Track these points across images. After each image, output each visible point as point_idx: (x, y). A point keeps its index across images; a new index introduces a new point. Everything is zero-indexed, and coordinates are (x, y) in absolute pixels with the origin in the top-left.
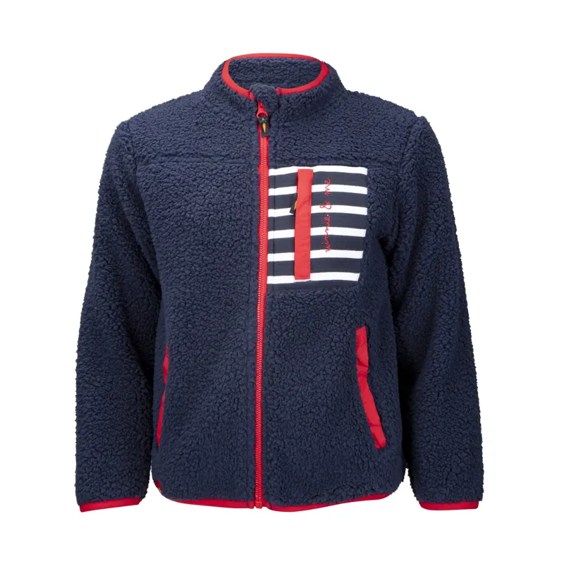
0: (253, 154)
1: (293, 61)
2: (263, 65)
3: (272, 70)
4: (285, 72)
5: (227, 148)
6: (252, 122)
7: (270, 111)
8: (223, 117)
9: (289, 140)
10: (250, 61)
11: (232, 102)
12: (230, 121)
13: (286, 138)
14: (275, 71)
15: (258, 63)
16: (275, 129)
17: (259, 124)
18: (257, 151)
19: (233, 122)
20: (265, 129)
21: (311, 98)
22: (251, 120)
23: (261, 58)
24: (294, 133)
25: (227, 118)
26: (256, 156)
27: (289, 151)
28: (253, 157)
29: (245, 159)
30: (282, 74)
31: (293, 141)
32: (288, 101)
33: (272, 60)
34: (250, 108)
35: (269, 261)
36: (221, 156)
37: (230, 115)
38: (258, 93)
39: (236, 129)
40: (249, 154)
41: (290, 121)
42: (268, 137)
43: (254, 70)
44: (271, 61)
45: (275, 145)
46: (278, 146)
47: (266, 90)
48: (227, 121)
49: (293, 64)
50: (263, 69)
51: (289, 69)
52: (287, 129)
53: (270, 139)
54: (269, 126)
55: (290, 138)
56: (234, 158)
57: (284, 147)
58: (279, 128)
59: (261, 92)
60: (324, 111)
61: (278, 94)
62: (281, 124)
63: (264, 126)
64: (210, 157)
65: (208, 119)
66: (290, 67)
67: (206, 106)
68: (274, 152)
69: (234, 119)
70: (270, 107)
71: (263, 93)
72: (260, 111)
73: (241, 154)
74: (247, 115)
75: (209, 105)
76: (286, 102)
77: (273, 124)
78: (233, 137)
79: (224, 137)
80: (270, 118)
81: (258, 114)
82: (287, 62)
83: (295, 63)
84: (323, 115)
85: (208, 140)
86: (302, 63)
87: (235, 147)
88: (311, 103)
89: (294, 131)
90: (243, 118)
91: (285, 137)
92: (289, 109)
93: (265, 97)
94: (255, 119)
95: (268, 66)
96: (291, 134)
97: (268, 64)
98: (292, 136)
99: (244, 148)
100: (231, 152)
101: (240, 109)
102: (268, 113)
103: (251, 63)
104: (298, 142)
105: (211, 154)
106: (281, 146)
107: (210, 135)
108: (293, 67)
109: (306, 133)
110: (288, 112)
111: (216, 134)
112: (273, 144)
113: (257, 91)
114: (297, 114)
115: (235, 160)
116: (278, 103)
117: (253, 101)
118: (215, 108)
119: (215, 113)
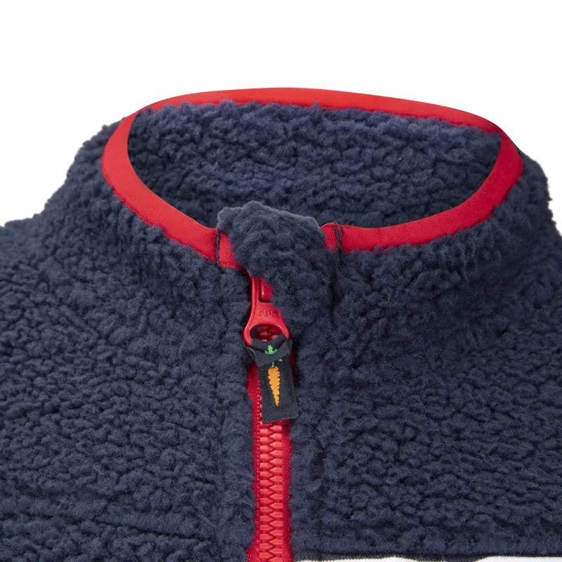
0: (229, 496)
1: (414, 128)
2: (297, 137)
3: (330, 161)
4: (377, 171)
5: (121, 463)
6: (226, 360)
7: (299, 318)
8: (105, 328)
9: (372, 440)
10: (247, 117)
11: (142, 270)
12: (137, 345)
13: (360, 433)
14: (340, 166)
15: (279, 127)
16: (316, 390)
17: (252, 370)
18: (246, 484)
19: (145, 354)
20: (276, 392)
21: (458, 268)
22: (220, 350)
23: (290, 109)
24: (392, 410)
25: (122, 333)
26: (238, 509)
27: (376, 488)
28: (227, 513)
29: (193, 515)
30: (365, 176)
31: (389, 444)
32: (370, 279)
33: (334, 118)
34: (220, 302)
36: (98, 496)
37: (135, 319)
38: (255, 244)
39: (160, 382)
40: (212, 498)
41: (377, 358)
42: (287, 426)
43: (262, 154)
44: (329, 124)
45: (319, 460)
46: (329, 462)
47: (288, 233)
48: (124, 344)
49: (410, 140)
50: (296, 153)
51: (392, 160)
52: (363, 393)
53: (295, 433)
54: (293, 377)
55: (373, 431)
56: (147, 510)
57: (354, 471)
58: (331, 387)
59: (264, 240)
60: (501, 320)
61: (331, 248)
62: (341, 373)
63: (274, 379)
64: (53, 495)
65: (48, 333)
66: (400, 150)
67: (43, 278)
68: (313, 487)
69: (150, 341)
70: (297, 304)
71: (274, 247)
72: (260, 315)
73: (180, 495)
74: (204, 329)
75: (55, 274)
76: (361, 285)
77: (311, 373)
78: (148, 415)
79: (108, 414)
80: (297, 343)
81: (249, 327)
82: (387, 132)
83: (421, 138)
84: (500, 333)
85: (47, 422)
86: (445, 138)
87: (155, 459)
88: (456, 288)
89: (390, 401)
90: (190, 341)
91: (356, 424)
92: (374, 314)
93: (283, 262)
94: (236, 347)
95: (316, 144)
96: (380, 412)
97: (313, 133)
98: (383, 425)
99: (192, 468)
100: (139, 483)
101: (176, 303)
102: (291, 324)
103: (249, 126)
104: (410, 448)
105: (57, 485)
106: (341, 464)
107: (55, 399)
108: (409, 152)
109: (435, 410)
110: (368, 326)
111: (75, 399)
112: (309, 454)
113: (251, 237)
114: (405, 333)
115: (152, 520)
116: (332, 288)
117: (230, 274)
118: (77, 290)
119: (74, 307)
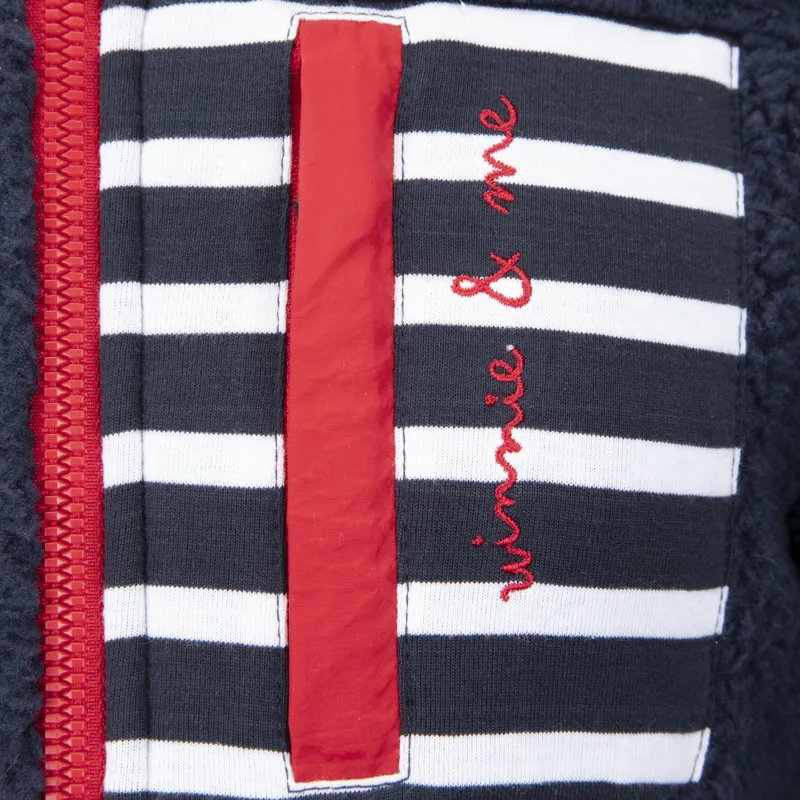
35: (111, 634)
